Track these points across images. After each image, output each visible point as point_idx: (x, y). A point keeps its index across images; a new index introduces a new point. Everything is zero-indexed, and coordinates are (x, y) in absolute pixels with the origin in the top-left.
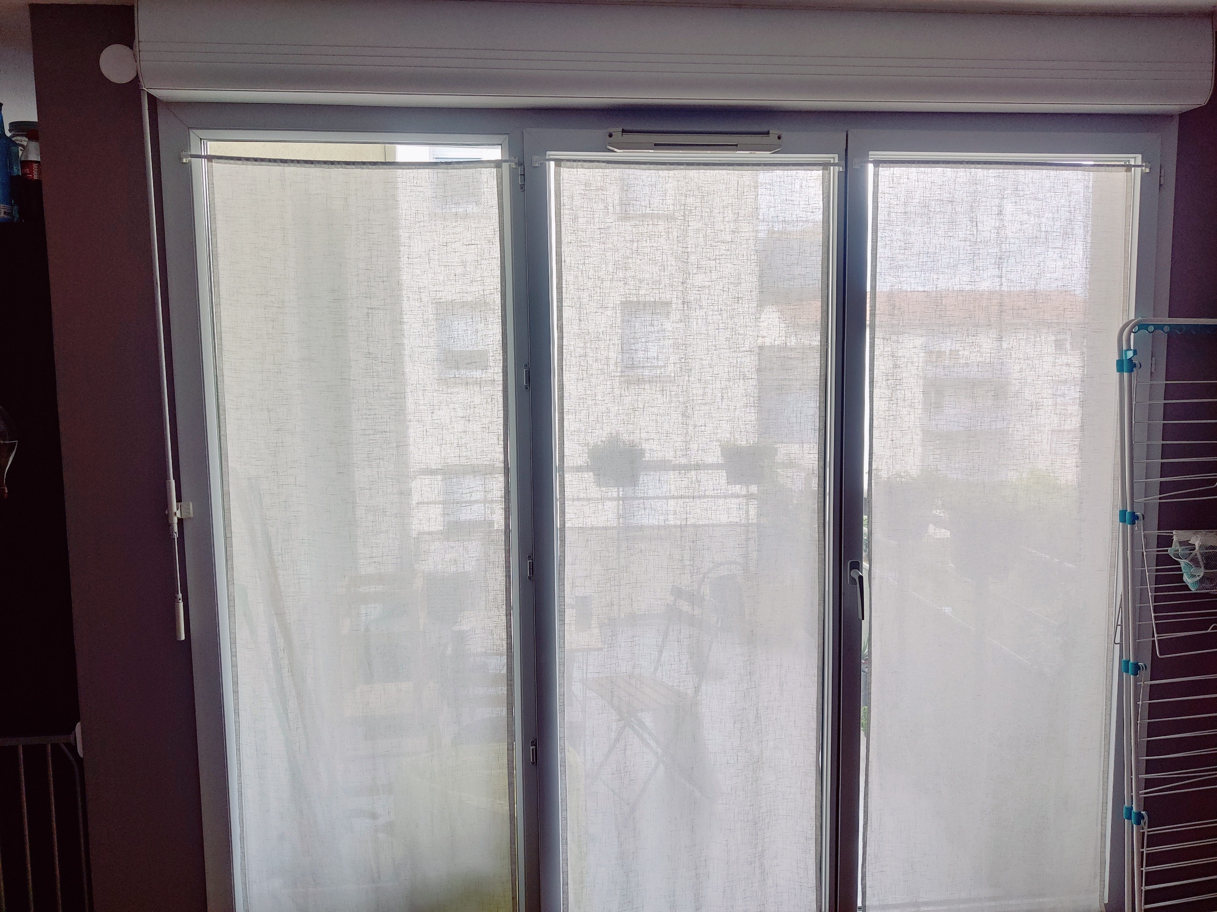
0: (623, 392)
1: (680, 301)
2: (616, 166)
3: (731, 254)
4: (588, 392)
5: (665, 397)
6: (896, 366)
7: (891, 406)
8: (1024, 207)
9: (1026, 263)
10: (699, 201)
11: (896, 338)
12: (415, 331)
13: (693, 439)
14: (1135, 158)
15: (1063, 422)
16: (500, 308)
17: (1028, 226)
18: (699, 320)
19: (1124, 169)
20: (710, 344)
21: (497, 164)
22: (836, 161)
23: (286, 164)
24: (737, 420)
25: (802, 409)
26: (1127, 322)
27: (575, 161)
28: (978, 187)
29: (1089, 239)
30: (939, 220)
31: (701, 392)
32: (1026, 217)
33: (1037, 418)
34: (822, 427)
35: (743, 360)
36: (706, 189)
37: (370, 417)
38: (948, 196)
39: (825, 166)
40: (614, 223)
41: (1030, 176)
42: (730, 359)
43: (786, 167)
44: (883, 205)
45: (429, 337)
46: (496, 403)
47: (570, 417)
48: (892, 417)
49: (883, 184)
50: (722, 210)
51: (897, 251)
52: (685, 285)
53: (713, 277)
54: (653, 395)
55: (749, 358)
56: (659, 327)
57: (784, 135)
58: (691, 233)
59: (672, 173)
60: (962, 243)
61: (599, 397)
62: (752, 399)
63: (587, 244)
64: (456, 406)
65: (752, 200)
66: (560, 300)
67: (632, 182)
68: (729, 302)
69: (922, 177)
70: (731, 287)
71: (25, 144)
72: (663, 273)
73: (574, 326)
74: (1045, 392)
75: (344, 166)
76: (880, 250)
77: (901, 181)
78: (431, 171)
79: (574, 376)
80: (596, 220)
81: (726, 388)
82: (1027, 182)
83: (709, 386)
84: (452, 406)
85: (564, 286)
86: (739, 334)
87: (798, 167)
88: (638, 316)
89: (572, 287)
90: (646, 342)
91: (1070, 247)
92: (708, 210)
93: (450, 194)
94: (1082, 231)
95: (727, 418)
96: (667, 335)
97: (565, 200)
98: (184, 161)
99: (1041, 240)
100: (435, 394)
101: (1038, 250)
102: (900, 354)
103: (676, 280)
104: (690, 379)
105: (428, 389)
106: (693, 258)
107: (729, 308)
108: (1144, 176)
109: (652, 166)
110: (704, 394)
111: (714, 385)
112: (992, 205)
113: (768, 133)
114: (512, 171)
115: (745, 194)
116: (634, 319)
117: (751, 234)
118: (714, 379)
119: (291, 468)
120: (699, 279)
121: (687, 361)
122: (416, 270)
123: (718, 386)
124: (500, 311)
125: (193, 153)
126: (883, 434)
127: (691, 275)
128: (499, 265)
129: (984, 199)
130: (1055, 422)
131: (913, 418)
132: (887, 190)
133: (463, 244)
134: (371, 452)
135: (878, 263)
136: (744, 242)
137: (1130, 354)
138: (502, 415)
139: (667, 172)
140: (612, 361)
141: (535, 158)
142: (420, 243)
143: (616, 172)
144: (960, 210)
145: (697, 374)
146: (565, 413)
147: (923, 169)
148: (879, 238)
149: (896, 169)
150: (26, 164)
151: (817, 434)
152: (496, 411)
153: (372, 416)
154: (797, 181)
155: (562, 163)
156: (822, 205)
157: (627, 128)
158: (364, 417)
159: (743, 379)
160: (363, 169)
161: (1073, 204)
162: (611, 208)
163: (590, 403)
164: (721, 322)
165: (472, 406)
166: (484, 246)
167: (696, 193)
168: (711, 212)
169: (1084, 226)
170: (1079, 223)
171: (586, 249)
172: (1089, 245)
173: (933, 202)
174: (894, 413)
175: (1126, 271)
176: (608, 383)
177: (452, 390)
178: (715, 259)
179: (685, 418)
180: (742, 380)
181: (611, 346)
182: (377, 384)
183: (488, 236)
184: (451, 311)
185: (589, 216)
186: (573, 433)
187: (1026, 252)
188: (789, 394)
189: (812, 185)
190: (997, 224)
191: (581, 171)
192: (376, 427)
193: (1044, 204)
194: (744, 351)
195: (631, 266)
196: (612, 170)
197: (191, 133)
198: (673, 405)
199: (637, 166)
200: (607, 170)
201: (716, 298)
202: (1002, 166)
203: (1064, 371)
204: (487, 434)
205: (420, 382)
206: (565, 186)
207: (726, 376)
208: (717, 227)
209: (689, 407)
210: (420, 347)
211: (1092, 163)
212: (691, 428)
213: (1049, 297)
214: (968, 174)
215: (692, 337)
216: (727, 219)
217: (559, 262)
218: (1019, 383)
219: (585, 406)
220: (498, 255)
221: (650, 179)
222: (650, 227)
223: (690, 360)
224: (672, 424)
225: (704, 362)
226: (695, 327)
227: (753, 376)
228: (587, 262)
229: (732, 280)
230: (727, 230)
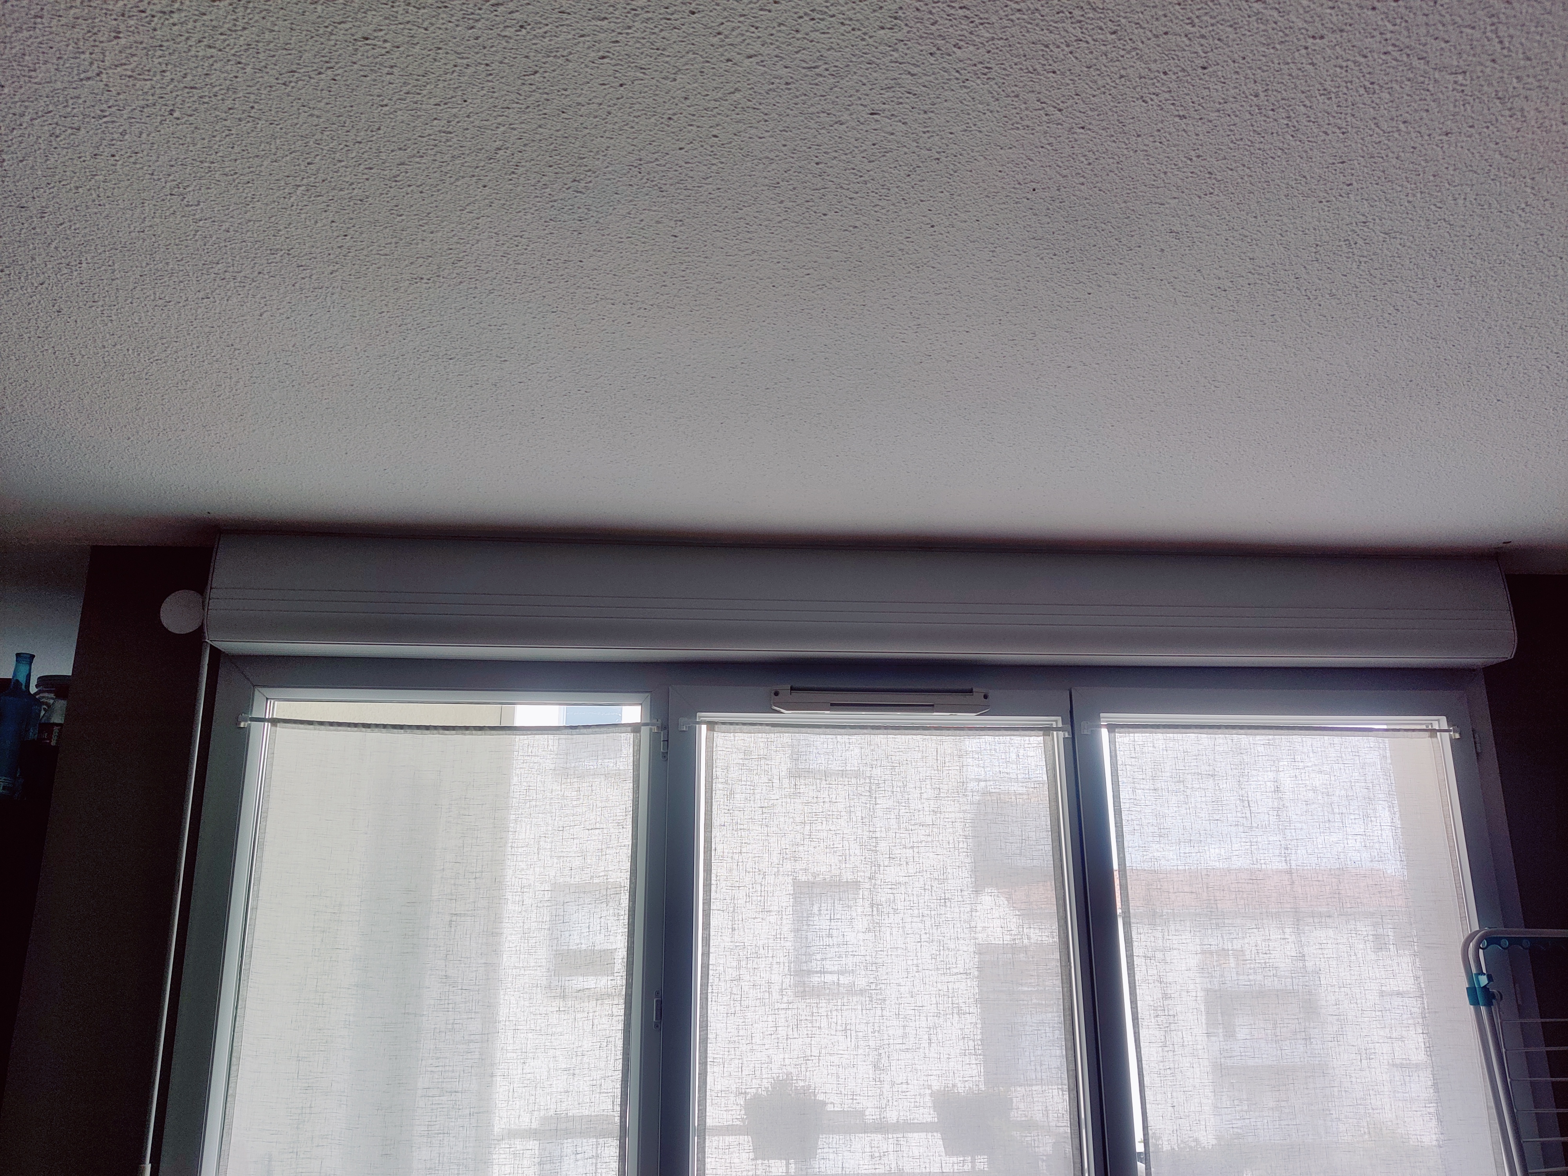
0: (790, 1033)
1: (867, 904)
2: (783, 729)
3: (932, 841)
4: (741, 1033)
5: (849, 1039)
6: (1166, 996)
7: (1166, 1054)
8: (1307, 782)
9: (1322, 855)
10: (888, 772)
11: (1162, 956)
12: (511, 945)
13: (890, 1103)
14: (1438, 720)
15: (1407, 1079)
16: (627, 912)
17: (1317, 806)
18: (894, 929)
19: (1427, 734)
20: (910, 962)
21: (635, 728)
22: (1060, 725)
23: (369, 730)
24: (952, 1074)
25: (1042, 1058)
26: (1471, 935)
27: (731, 724)
28: (1245, 757)
29: (1398, 823)
30: (1199, 799)
31: (900, 1032)
32: (1311, 794)
33: (1370, 1073)
34: (1073, 1086)
35: (956, 986)
36: (897, 758)
37: (438, 1069)
38: (1207, 768)
39: (1046, 730)
40: (780, 801)
41: (1309, 743)
42: (939, 985)
43: (997, 732)
44: (1125, 780)
45: (530, 954)
46: (613, 1049)
47: (716, 1069)
48: (1169, 1072)
49: (1122, 753)
50: (918, 784)
51: (1150, 839)
52: (873, 881)
53: (910, 871)
54: (832, 1037)
55: (964, 984)
56: (840, 939)
57: (991, 693)
58: (879, 813)
59: (854, 738)
60: (1233, 829)
61: (757, 1040)
62: (971, 1043)
63: (745, 827)
64: (558, 1053)
65: (956, 772)
66: (708, 902)
67: (804, 750)
68: (932, 905)
69: (1171, 745)
70: (935, 884)
71: (51, 701)
72: (844, 866)
73: (724, 938)
74: (1375, 1033)
75: (441, 731)
76: (1127, 838)
77: (1146, 750)
78: (551, 737)
79: (722, 1009)
80: (758, 797)
81: (935, 1027)
82: (1305, 750)
83: (911, 1024)
84: (551, 1053)
85: (713, 882)
86: (948, 949)
87: (1012, 732)
88: (811, 923)
89: (723, 884)
90: (822, 959)
91: (1376, 834)
92: (901, 784)
93: (573, 765)
94: (1387, 813)
95: (938, 1072)
96: (850, 950)
97: (718, 772)
98: (242, 725)
99: (1336, 824)
100: (530, 1035)
101: (1334, 838)
102: (1170, 979)
103: (862, 874)
104: (884, 1013)
105: (521, 1027)
106: (883, 846)
107: (933, 913)
108: (1453, 741)
109: (828, 730)
110: (905, 1036)
111: (917, 1023)
112: (1266, 779)
113: (971, 691)
114: (653, 738)
115: (947, 764)
116: (805, 927)
117: (958, 815)
118: (917, 1014)
119: (318, 1146)
120: (892, 873)
121: (878, 987)
122: (520, 863)
123: (924, 1024)
124: (626, 917)
125: (254, 715)
126: (1159, 1097)
127: (882, 868)
128: (630, 855)
129: (1254, 773)
130: (1397, 1078)
131: (1198, 1073)
132: (1128, 761)
133: (585, 829)
134: (432, 1123)
135: (1126, 854)
136: (949, 825)
137: (1484, 980)
138: (620, 1067)
139: (847, 737)
140: (775, 988)
141: (682, 720)
142: (528, 827)
143: (785, 738)
144: (1225, 786)
145: (893, 1006)
146: (709, 1063)
147: (1171, 735)
148: (1124, 822)
149: (1136, 735)
150: (48, 727)
151: (1067, 1097)
152: (612, 1061)
153: (440, 1069)
154: (1012, 749)
155: (716, 726)
156: (1046, 779)
157: (797, 685)
158: (429, 1069)
159: (958, 1014)
160: (465, 734)
161: (1369, 778)
162: (776, 781)
163: (744, 1049)
164: (924, 932)
165: (579, 1053)
166: (612, 830)
167: (884, 763)
168: (905, 786)
169: (1389, 807)
170: (1381, 802)
171: (743, 833)
172: (1399, 831)
173: (1189, 776)
174: (1172, 1066)
175: (1455, 865)
176: (770, 1018)
177: (554, 1029)
178: (913, 847)
179: (879, 1072)
180: (955, 1016)
181: (775, 966)
182: (451, 1021)
183: (618, 818)
184: (561, 918)
185: (748, 791)
186: (719, 1095)
187: (1319, 840)
188: (1023, 1037)
189: (1032, 754)
190: (1276, 804)
191: (739, 736)
192: (444, 1085)
193: (1333, 778)
194: (957, 974)
195: (802, 856)
196: (778, 735)
197: (257, 693)
198: (860, 1051)
199: (809, 730)
200: (772, 735)
201: (915, 899)
202: (1271, 731)
203: (1396, 1003)
204: (598, 1095)
205: (511, 1018)
206: (720, 756)
207: (933, 1009)
208: (913, 806)
209: (883, 1055)
210: (516, 967)
211: (1385, 727)
212: (886, 1087)
213: (1359, 900)
214: (1230, 742)
215: (885, 953)
216: (925, 796)
217: (708, 850)
218: (1338, 1020)
219: (737, 1053)
220: (629, 842)
221: (825, 746)
222: (827, 805)
223: (883, 986)
224: (860, 1081)
225: (902, 989)
226: (888, 938)
227: (971, 1010)
228: (744, 850)
229: (936, 875)
230: (926, 809)
